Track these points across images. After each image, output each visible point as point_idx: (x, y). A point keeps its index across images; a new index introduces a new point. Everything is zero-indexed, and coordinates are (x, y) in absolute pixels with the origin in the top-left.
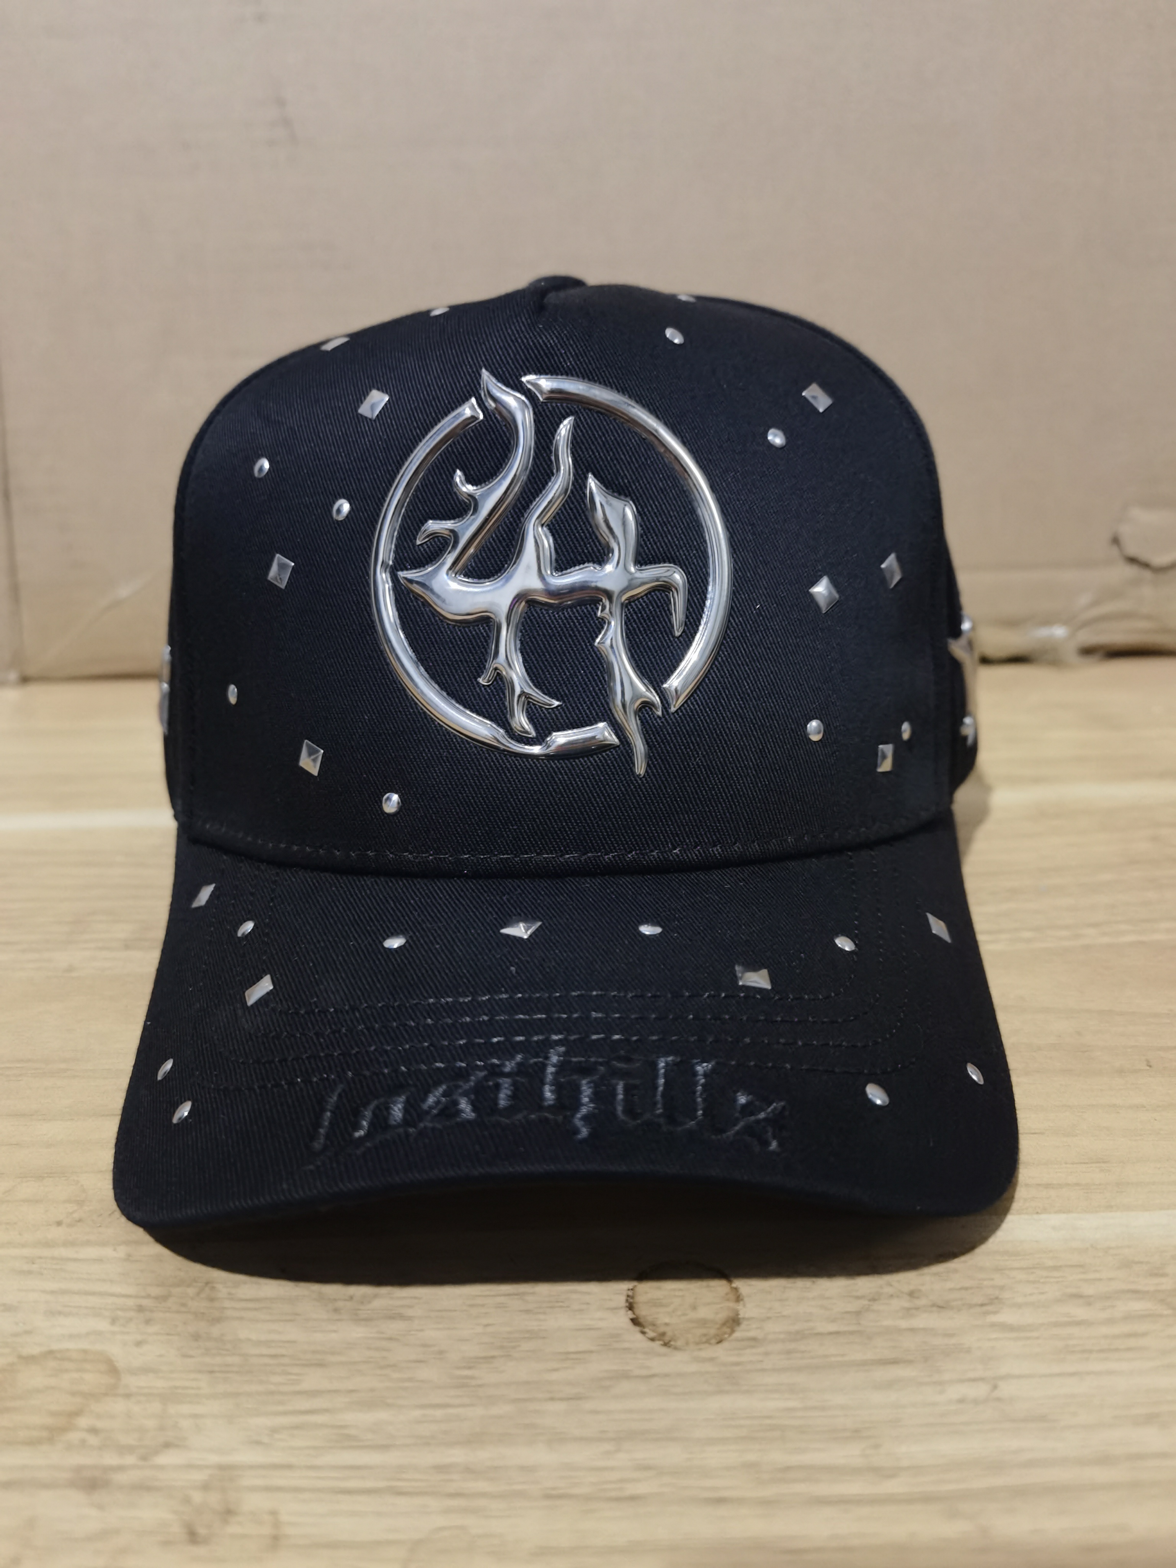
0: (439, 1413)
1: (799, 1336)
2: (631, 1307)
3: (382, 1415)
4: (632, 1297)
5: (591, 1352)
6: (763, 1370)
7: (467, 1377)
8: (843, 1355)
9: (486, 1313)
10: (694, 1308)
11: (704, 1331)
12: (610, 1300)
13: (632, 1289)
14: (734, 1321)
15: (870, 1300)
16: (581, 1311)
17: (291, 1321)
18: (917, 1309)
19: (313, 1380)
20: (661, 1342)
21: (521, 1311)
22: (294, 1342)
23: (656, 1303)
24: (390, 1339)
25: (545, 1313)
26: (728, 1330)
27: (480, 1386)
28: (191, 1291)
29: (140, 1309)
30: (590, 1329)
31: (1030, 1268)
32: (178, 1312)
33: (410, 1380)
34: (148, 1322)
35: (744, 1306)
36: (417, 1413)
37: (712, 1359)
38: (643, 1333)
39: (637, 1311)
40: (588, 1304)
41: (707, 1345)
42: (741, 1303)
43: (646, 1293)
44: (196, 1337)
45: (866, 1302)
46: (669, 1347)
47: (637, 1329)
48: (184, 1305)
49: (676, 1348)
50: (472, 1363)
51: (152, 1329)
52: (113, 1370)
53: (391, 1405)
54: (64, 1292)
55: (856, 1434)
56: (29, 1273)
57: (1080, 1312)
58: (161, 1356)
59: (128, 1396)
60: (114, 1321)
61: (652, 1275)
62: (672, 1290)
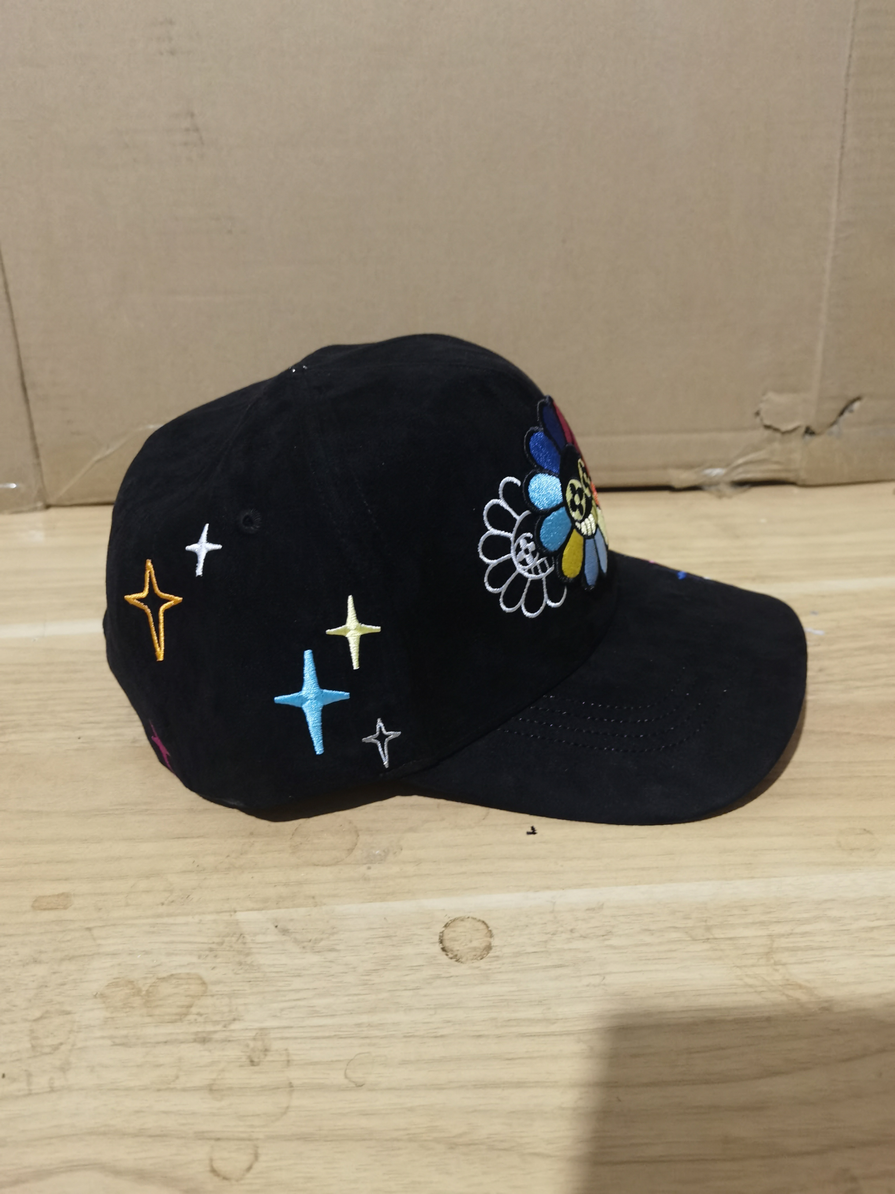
0: (355, 998)
1: (518, 954)
2: (441, 942)
3: (330, 1000)
4: (442, 936)
5: (423, 966)
6: (500, 972)
7: (367, 980)
8: (538, 964)
9: (374, 947)
10: (471, 941)
11: (474, 953)
12: (432, 938)
13: (442, 932)
14: (489, 948)
15: (552, 935)
16: (419, 944)
17: (284, 953)
18: (573, 938)
19: (297, 983)
20: (455, 960)
21: (390, 945)
22: (286, 964)
23: (454, 940)
24: (330, 962)
25: (401, 946)
26: (486, 953)
27: (373, 984)
28: (234, 939)
29: (211, 950)
30: (423, 954)
31: (629, 915)
32: (229, 951)
33: (341, 982)
34: (216, 956)
36: (346, 998)
37: (478, 967)
38: (447, 955)
39: (444, 944)
40: (421, 941)
41: (476, 960)
42: (493, 938)
43: (449, 934)
44: (240, 964)
46: (459, 962)
47: (444, 953)
48: (231, 947)
49: (462, 962)
50: (369, 973)
51: (219, 960)
52: (204, 983)
53: (333, 995)
54: (172, 942)
55: (540, 1003)
56: (153, 932)
57: (648, 939)
58: (225, 974)
59: (212, 996)
60: (199, 957)
61: (451, 925)
62: (461, 932)
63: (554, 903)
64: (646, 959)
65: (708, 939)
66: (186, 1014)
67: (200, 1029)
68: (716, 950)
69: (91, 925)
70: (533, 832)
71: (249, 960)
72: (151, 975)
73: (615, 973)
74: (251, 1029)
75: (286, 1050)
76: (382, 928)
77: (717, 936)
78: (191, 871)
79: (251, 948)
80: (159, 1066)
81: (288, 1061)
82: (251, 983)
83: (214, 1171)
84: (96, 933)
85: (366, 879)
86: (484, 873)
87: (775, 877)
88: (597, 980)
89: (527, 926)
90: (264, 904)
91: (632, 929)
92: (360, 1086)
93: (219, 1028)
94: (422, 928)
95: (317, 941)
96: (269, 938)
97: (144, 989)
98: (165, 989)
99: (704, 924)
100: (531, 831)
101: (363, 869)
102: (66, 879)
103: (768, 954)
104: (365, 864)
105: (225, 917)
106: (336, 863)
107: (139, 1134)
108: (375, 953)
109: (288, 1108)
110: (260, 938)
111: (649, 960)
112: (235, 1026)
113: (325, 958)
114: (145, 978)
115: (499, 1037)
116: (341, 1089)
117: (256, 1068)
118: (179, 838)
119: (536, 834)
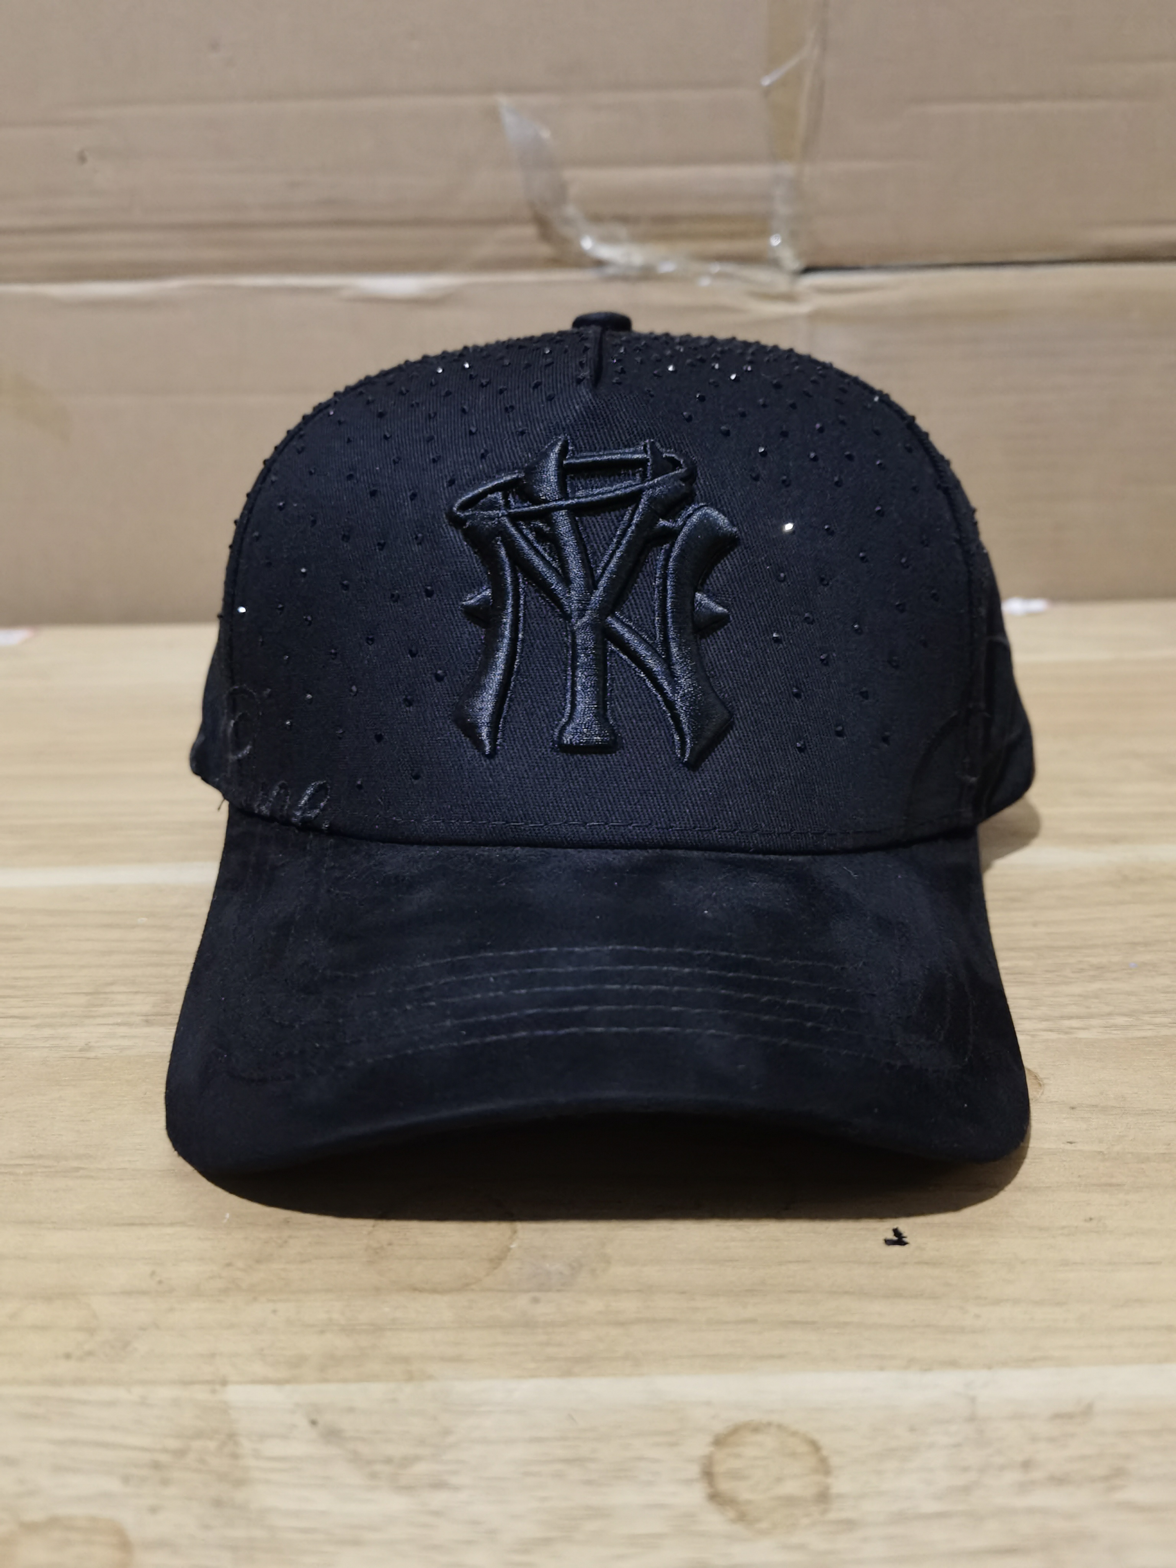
2: (708, 1479)
4: (711, 1466)
5: (663, 1536)
9: (542, 1484)
10: (779, 1480)
11: (791, 1511)
12: (685, 1469)
13: (711, 1456)
14: (824, 1499)
16: (652, 1483)
20: (745, 1524)
21: (580, 1482)
24: (433, 1514)
25: (608, 1485)
31: (1157, 1432)
32: (196, 1471)
34: (164, 1482)
35: (834, 1479)
38: (723, 1514)
39: (717, 1484)
40: (657, 1474)
41: (795, 1529)
42: (831, 1476)
43: (726, 1463)
44: (219, 1503)
46: (754, 1529)
47: (716, 1506)
48: (204, 1463)
49: (760, 1532)
51: (170, 1491)
52: (125, 1544)
54: (73, 1442)
56: (35, 1417)
61: (729, 1440)
62: (755, 1459)
63: (973, 1400)
70: (899, 1240)
71: (240, 1495)
76: (565, 1439)
78: (144, 1293)
79: (249, 1468)
85: (528, 1324)
86: (795, 1323)
89: (914, 1450)
90: (293, 1369)
94: (657, 1444)
95: (407, 1461)
96: (296, 1450)
100: (895, 1238)
101: (522, 1302)
104: (528, 1291)
105: (201, 1394)
106: (463, 1286)
108: (543, 1500)
110: (272, 1447)
113: (422, 1505)
118: (132, 1224)
119: (907, 1246)
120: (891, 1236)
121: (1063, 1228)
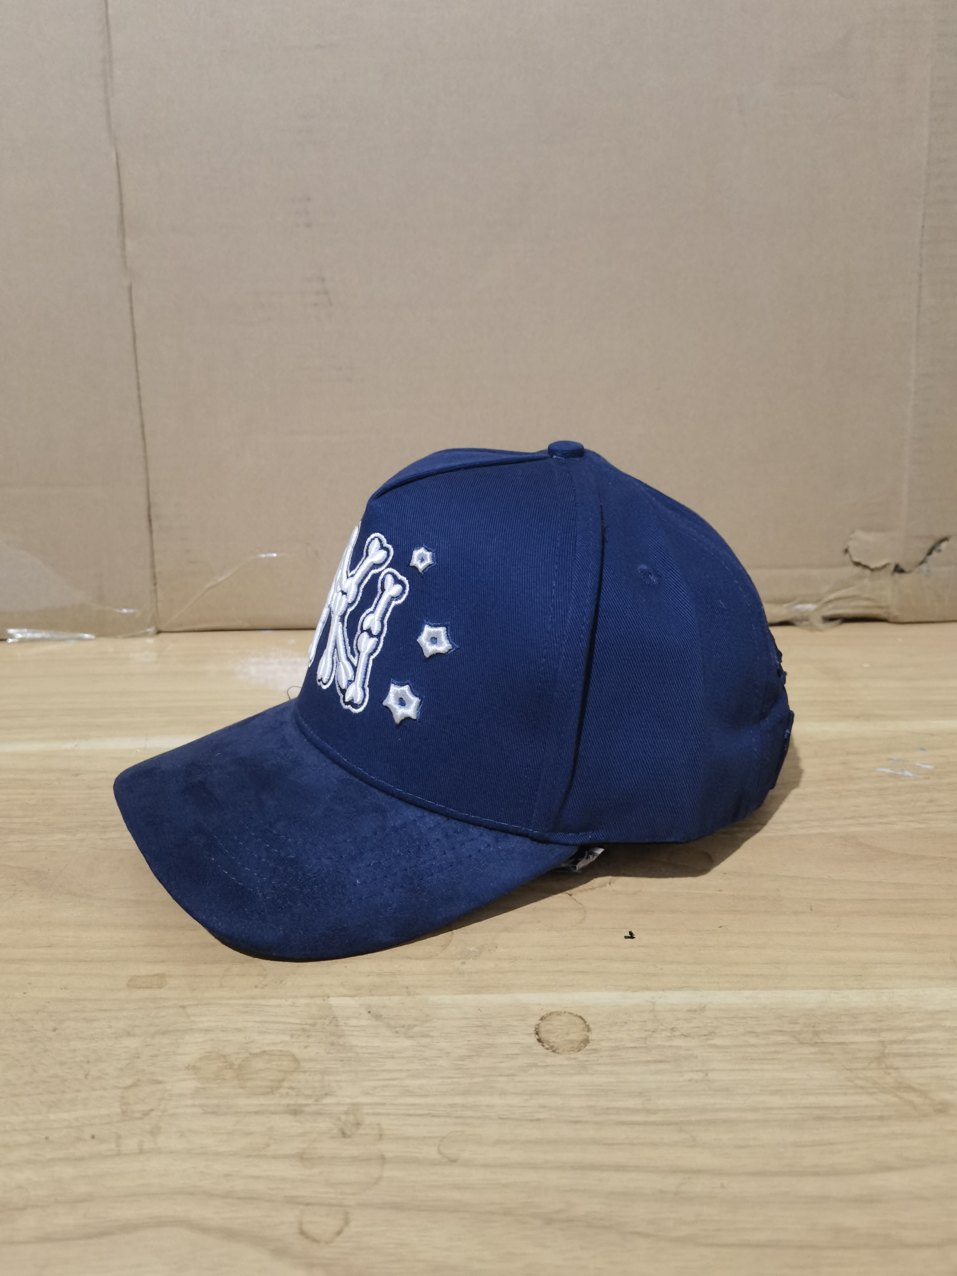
0: (449, 1081)
1: (617, 1048)
2: (537, 1033)
3: (424, 1081)
4: (538, 1028)
5: (518, 1054)
6: (599, 1064)
7: (461, 1065)
8: (638, 1058)
9: (468, 1035)
10: (568, 1034)
11: (572, 1045)
12: (528, 1030)
13: (538, 1025)
14: (586, 1041)
15: (652, 1032)
16: (514, 1035)
17: (377, 1037)
18: (674, 1036)
19: (390, 1064)
20: (552, 1050)
21: (484, 1034)
22: (379, 1047)
24: (423, 1046)
25: (496, 1035)
26: (583, 1046)
27: (467, 1069)
28: (327, 1021)
29: (304, 1030)
30: (517, 1044)
31: (732, 1018)
32: (322, 1032)
33: (435, 1065)
34: (308, 1036)
35: (591, 1034)
36: (440, 1081)
37: (575, 1059)
38: (543, 1046)
39: (540, 1035)
40: (517, 1032)
41: (572, 1052)
42: (590, 1032)
43: (545, 1027)
44: (332, 1044)
45: (650, 1033)
46: (556, 1052)
47: (540, 1043)
48: (324, 1028)
49: (558, 1053)
50: (462, 1058)
51: (311, 1040)
52: (296, 1060)
53: (427, 1077)
54: (266, 1022)
55: (640, 1094)
56: (247, 1012)
57: (753, 1040)
58: (317, 1053)
59: (305, 1072)
60: (292, 1036)
61: (547, 1018)
62: (558, 1025)
63: (654, 1003)
64: (751, 1059)
65: (816, 1043)
66: (278, 1088)
67: (292, 1102)
68: (825, 1053)
69: (185, 1003)
70: (631, 936)
71: (341, 1041)
72: (243, 1051)
73: (718, 1070)
74: (343, 1105)
75: (379, 1124)
76: (477, 1018)
77: (825, 1041)
79: (344, 1030)
80: (251, 1134)
81: (381, 1135)
82: (344, 1062)
83: (303, 1233)
84: (189, 1010)
85: (461, 973)
86: (580, 972)
87: (886, 988)
88: (700, 1076)
89: (626, 1023)
90: (357, 991)
91: (736, 1030)
92: (453, 1161)
93: (310, 1101)
94: (517, 1020)
95: (410, 1027)
96: (363, 1022)
97: (237, 1063)
98: (258, 1064)
99: (812, 1029)
100: (630, 936)
101: (457, 964)
102: (163, 961)
103: (881, 1058)
104: (460, 959)
105: (319, 1001)
106: (430, 957)
107: (227, 1195)
108: (469, 1041)
109: (380, 1178)
110: (353, 1022)
111: (754, 1059)
112: (326, 1101)
113: (419, 1043)
114: (238, 1053)
115: (596, 1123)
116: (434, 1163)
117: (348, 1140)
119: (634, 939)
120: (628, 935)
121: (708, 930)
